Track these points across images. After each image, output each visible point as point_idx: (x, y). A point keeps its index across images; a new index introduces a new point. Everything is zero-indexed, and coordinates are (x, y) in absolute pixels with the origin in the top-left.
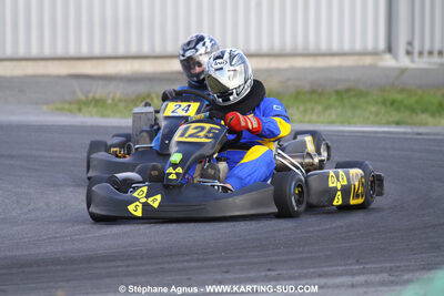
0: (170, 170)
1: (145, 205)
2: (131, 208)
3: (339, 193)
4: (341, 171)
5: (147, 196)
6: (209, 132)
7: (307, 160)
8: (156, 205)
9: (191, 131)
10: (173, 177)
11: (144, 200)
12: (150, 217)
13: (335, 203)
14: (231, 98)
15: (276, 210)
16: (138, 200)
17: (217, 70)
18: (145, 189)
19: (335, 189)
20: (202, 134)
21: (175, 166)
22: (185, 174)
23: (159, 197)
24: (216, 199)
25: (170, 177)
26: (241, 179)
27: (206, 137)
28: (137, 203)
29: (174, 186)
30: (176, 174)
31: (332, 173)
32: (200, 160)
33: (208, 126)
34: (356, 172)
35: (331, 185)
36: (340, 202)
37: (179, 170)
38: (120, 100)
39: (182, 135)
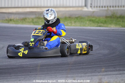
0: (30, 43)
1: (23, 53)
2: (19, 54)
3: (79, 50)
4: (80, 44)
5: (24, 51)
6: (42, 32)
7: (71, 41)
8: (26, 53)
9: (37, 32)
10: (31, 45)
11: (23, 52)
12: (24, 56)
13: (78, 53)
14: (50, 22)
15: (61, 55)
16: (21, 52)
17: (47, 14)
18: (23, 49)
19: (78, 49)
20: (40, 33)
21: (32, 42)
22: (35, 44)
23: (27, 51)
24: (43, 52)
25: (30, 45)
26: (50, 46)
27: (41, 34)
28: (21, 53)
29: (32, 48)
30: (32, 44)
31: (77, 44)
32: (39, 40)
33: (42, 31)
34: (84, 44)
35: (77, 48)
36: (80, 53)
37: (33, 43)
38: (18, 20)
39: (34, 33)
